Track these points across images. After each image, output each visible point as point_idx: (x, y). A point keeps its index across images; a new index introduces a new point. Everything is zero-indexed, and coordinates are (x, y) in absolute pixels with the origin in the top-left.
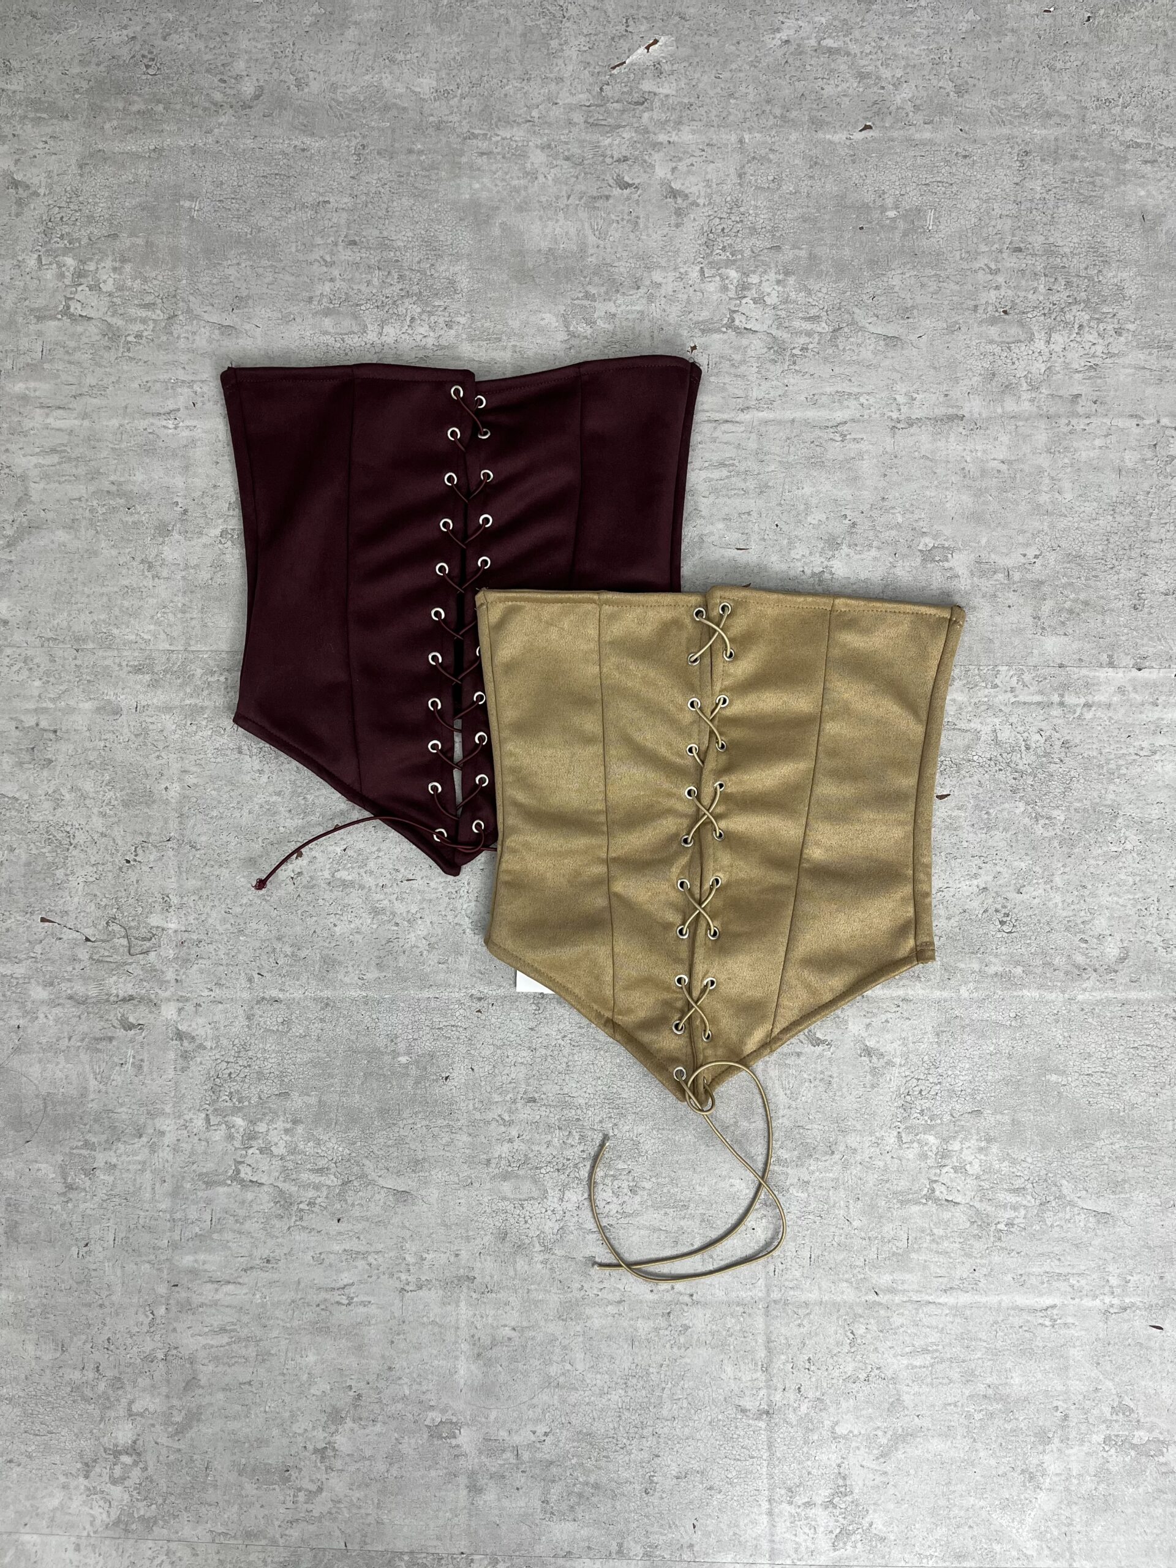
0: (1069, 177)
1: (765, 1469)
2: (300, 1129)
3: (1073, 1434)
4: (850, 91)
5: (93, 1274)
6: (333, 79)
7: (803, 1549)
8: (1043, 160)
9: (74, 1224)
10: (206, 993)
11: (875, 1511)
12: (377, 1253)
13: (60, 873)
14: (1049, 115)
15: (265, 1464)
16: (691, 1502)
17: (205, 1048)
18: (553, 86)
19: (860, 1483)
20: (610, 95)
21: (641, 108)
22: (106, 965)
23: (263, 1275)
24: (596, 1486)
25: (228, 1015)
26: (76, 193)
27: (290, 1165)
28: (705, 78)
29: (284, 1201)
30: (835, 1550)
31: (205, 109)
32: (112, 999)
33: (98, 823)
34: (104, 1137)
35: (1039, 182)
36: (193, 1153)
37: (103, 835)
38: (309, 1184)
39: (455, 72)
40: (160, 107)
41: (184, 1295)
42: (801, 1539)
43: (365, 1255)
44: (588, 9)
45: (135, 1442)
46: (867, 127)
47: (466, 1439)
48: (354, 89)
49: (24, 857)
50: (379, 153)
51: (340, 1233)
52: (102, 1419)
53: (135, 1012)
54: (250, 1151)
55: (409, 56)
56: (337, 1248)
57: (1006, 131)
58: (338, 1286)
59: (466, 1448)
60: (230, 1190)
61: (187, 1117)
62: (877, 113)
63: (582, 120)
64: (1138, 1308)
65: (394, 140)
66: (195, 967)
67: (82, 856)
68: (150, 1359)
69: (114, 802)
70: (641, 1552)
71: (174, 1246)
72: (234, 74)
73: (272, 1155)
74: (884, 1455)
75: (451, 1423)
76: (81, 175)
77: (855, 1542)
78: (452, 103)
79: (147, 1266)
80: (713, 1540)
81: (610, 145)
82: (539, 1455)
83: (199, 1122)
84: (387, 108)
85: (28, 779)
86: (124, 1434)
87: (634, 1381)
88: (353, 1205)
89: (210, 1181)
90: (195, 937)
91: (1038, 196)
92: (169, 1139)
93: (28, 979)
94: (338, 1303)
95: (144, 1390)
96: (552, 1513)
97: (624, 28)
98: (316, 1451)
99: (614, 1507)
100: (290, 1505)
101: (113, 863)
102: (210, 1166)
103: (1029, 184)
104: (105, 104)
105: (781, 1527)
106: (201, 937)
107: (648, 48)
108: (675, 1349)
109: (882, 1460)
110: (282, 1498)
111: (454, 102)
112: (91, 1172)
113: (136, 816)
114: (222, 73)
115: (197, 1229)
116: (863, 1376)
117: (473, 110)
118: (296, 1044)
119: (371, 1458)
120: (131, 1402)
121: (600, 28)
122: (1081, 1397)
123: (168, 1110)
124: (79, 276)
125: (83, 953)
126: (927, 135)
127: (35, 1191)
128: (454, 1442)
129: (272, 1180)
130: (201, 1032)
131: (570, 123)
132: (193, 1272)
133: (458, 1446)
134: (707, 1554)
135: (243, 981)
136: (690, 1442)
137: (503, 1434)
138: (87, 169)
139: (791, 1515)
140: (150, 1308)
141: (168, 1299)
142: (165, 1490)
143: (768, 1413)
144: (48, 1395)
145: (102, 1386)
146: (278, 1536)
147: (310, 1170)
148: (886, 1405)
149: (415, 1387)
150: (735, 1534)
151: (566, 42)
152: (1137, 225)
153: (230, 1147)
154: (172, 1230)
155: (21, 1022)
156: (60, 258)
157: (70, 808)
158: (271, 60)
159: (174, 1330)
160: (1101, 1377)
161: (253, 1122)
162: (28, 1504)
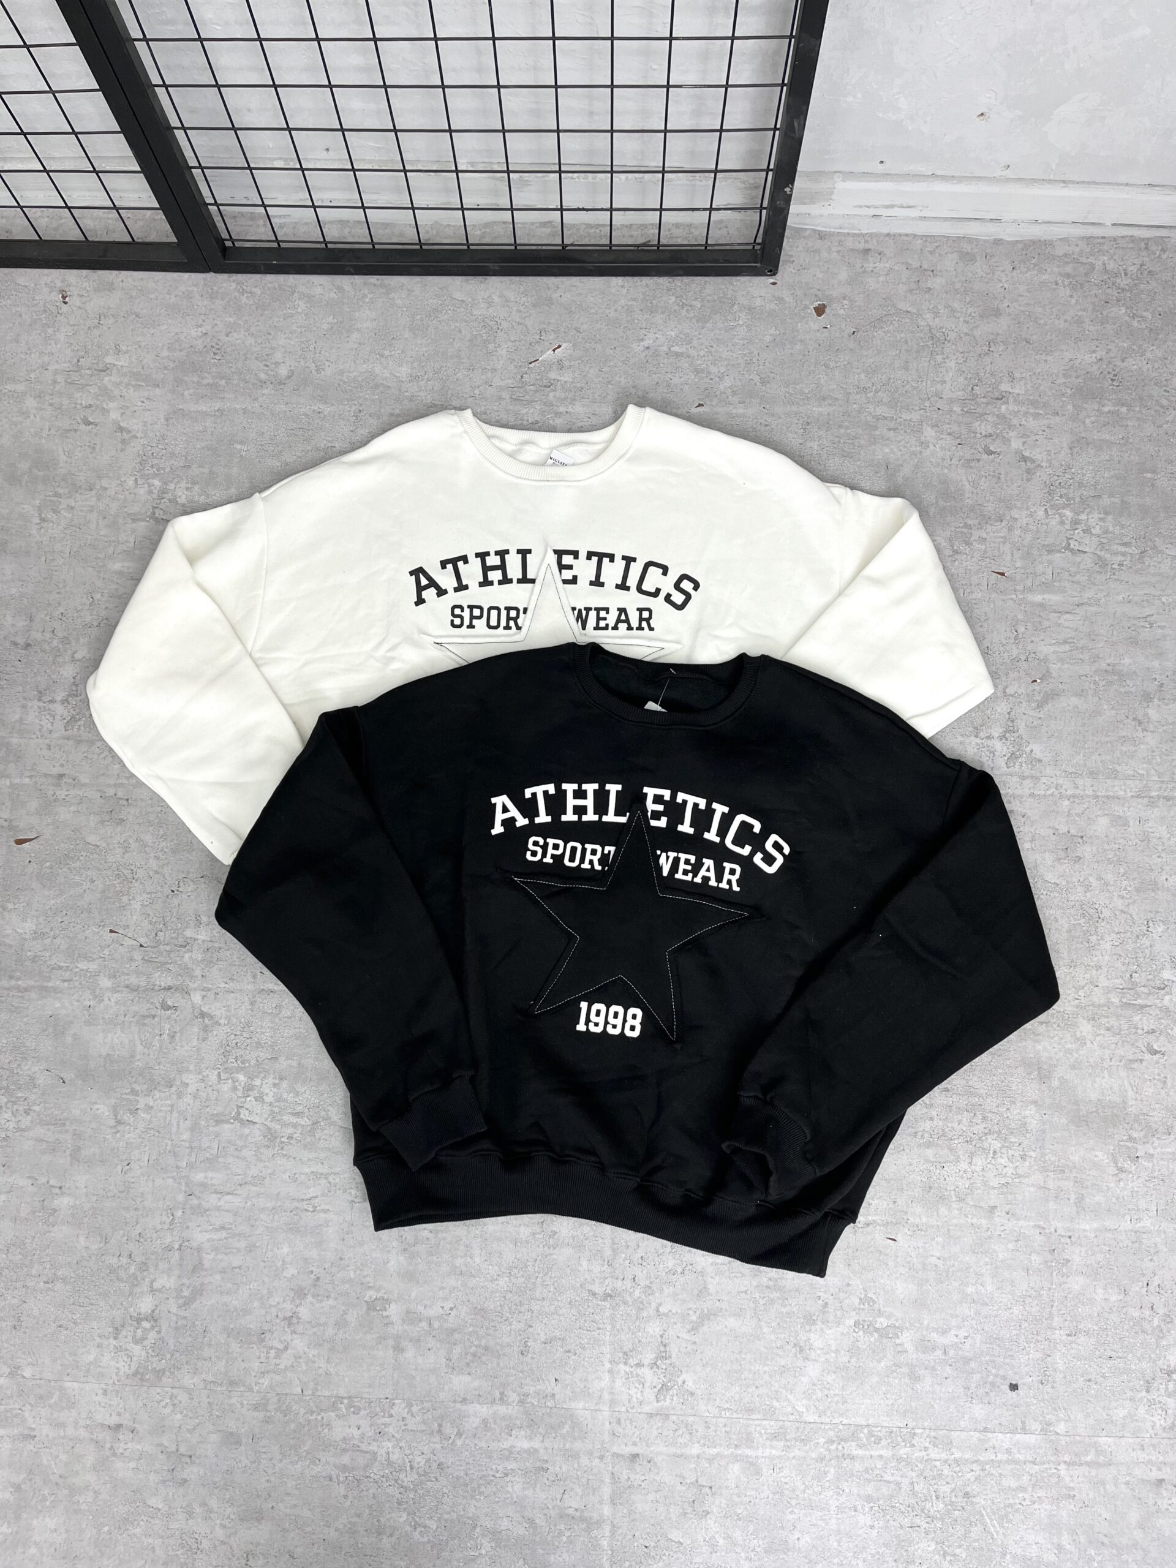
0: (836, 440)
1: (608, 1338)
2: (285, 1084)
3: (831, 1318)
4: (690, 381)
5: (132, 1185)
6: (341, 367)
7: (634, 1399)
8: (819, 428)
9: (121, 1149)
10: (223, 985)
11: (687, 1372)
12: (335, 1174)
13: (125, 899)
14: (824, 399)
15: (248, 1328)
16: (554, 1361)
17: (220, 1024)
18: (489, 375)
19: (676, 1350)
20: (527, 380)
21: (548, 389)
22: (154, 965)
23: (254, 1189)
24: (486, 1348)
25: (238, 1001)
26: (163, 437)
27: (276, 1110)
28: (591, 371)
29: (271, 1136)
30: (658, 1402)
31: (254, 384)
32: (156, 988)
33: (154, 864)
34: (145, 1086)
35: (816, 443)
36: (208, 1099)
37: (156, 872)
38: (289, 1124)
39: (424, 364)
40: (223, 382)
41: (196, 1202)
42: (633, 1391)
43: (326, 1176)
44: (514, 324)
45: (153, 1311)
46: (700, 405)
47: (394, 1311)
48: (355, 374)
49: (101, 887)
50: (370, 416)
51: (309, 1160)
52: (131, 1294)
53: (171, 998)
54: (248, 1099)
55: (393, 353)
56: (307, 1170)
57: (794, 408)
58: (306, 1197)
59: (395, 1318)
60: (233, 1126)
61: (205, 1074)
62: (708, 396)
63: (508, 396)
64: (878, 1224)
65: (381, 407)
66: (216, 966)
67: (141, 887)
68: (169, 1248)
69: (165, 850)
70: (517, 1399)
71: (191, 1166)
72: (273, 361)
73: (263, 1101)
74: (694, 1329)
75: (383, 1299)
76: (167, 425)
77: (672, 1396)
78: (421, 383)
79: (171, 1180)
80: (568, 1392)
81: (527, 413)
82: (445, 1325)
83: (213, 1077)
84: (377, 386)
85: (106, 832)
86: (145, 1305)
87: (516, 1271)
88: (320, 1139)
89: (219, 1120)
90: (217, 945)
91: (815, 452)
92: (191, 1089)
93: (98, 973)
94: (306, 1210)
95: (163, 1272)
96: (453, 1368)
97: (538, 337)
98: (285, 1319)
99: (498, 1364)
100: (263, 1359)
101: (162, 892)
102: (219, 1109)
103: (809, 444)
104: (186, 378)
105: (619, 1383)
106: (221, 945)
107: (554, 350)
108: (546, 1248)
109: (693, 1333)
110: (257, 1354)
111: (422, 383)
112: (134, 1112)
113: (181, 860)
114: (266, 360)
115: (208, 1155)
116: (680, 1270)
117: (435, 388)
118: (285, 1022)
119: (325, 1324)
120: (152, 1282)
121: (522, 337)
122: (837, 1290)
123: (192, 1068)
124: (163, 493)
125: (137, 955)
126: (741, 411)
127: (94, 1125)
128: (385, 1314)
129: (263, 1121)
130: (218, 1013)
131: (500, 398)
132: (204, 1185)
133: (387, 1317)
134: (564, 1402)
135: (251, 979)
136: (555, 1316)
137: (420, 1308)
138: (171, 421)
139: (627, 1373)
140: (171, 1211)
141: (185, 1204)
142: (172, 1348)
143: (611, 1296)
144: (92, 1276)
145: (132, 1269)
146: (253, 1384)
147: (290, 1113)
148: (696, 1292)
149: (358, 1272)
150: (585, 1387)
151: (499, 346)
152: (883, 472)
153: (233, 1095)
154: (189, 1155)
155: (92, 1003)
156: (150, 481)
157: (135, 854)
158: (300, 352)
159: (188, 1227)
160: (851, 1275)
161: (251, 1078)
162: (71, 1359)
